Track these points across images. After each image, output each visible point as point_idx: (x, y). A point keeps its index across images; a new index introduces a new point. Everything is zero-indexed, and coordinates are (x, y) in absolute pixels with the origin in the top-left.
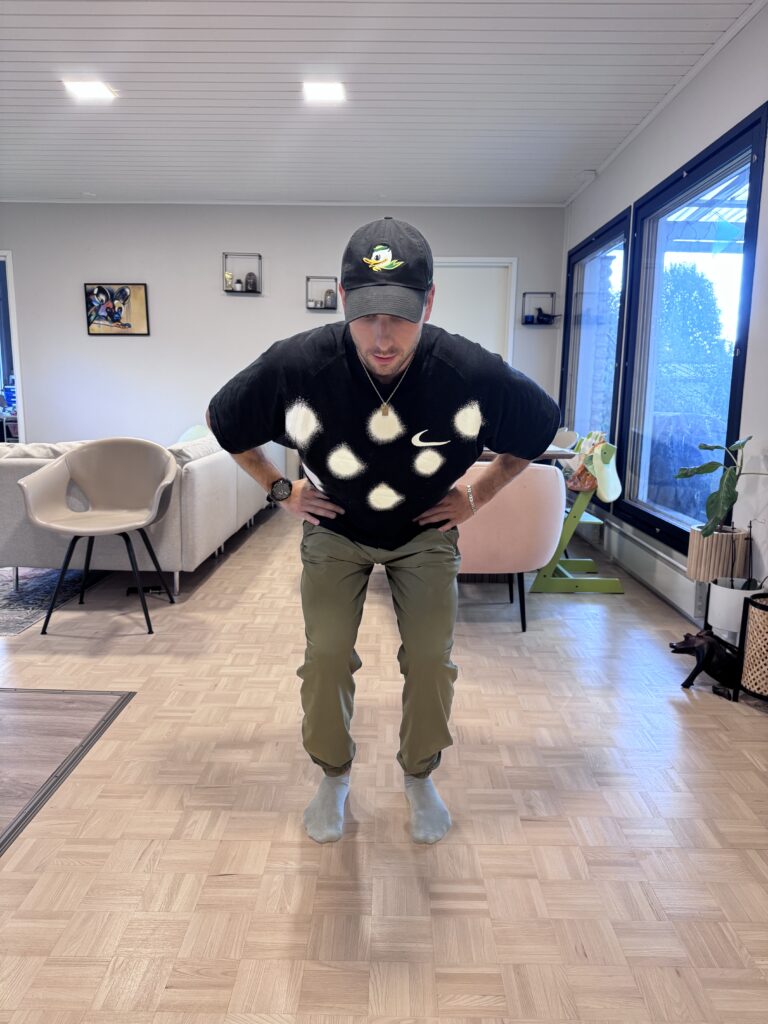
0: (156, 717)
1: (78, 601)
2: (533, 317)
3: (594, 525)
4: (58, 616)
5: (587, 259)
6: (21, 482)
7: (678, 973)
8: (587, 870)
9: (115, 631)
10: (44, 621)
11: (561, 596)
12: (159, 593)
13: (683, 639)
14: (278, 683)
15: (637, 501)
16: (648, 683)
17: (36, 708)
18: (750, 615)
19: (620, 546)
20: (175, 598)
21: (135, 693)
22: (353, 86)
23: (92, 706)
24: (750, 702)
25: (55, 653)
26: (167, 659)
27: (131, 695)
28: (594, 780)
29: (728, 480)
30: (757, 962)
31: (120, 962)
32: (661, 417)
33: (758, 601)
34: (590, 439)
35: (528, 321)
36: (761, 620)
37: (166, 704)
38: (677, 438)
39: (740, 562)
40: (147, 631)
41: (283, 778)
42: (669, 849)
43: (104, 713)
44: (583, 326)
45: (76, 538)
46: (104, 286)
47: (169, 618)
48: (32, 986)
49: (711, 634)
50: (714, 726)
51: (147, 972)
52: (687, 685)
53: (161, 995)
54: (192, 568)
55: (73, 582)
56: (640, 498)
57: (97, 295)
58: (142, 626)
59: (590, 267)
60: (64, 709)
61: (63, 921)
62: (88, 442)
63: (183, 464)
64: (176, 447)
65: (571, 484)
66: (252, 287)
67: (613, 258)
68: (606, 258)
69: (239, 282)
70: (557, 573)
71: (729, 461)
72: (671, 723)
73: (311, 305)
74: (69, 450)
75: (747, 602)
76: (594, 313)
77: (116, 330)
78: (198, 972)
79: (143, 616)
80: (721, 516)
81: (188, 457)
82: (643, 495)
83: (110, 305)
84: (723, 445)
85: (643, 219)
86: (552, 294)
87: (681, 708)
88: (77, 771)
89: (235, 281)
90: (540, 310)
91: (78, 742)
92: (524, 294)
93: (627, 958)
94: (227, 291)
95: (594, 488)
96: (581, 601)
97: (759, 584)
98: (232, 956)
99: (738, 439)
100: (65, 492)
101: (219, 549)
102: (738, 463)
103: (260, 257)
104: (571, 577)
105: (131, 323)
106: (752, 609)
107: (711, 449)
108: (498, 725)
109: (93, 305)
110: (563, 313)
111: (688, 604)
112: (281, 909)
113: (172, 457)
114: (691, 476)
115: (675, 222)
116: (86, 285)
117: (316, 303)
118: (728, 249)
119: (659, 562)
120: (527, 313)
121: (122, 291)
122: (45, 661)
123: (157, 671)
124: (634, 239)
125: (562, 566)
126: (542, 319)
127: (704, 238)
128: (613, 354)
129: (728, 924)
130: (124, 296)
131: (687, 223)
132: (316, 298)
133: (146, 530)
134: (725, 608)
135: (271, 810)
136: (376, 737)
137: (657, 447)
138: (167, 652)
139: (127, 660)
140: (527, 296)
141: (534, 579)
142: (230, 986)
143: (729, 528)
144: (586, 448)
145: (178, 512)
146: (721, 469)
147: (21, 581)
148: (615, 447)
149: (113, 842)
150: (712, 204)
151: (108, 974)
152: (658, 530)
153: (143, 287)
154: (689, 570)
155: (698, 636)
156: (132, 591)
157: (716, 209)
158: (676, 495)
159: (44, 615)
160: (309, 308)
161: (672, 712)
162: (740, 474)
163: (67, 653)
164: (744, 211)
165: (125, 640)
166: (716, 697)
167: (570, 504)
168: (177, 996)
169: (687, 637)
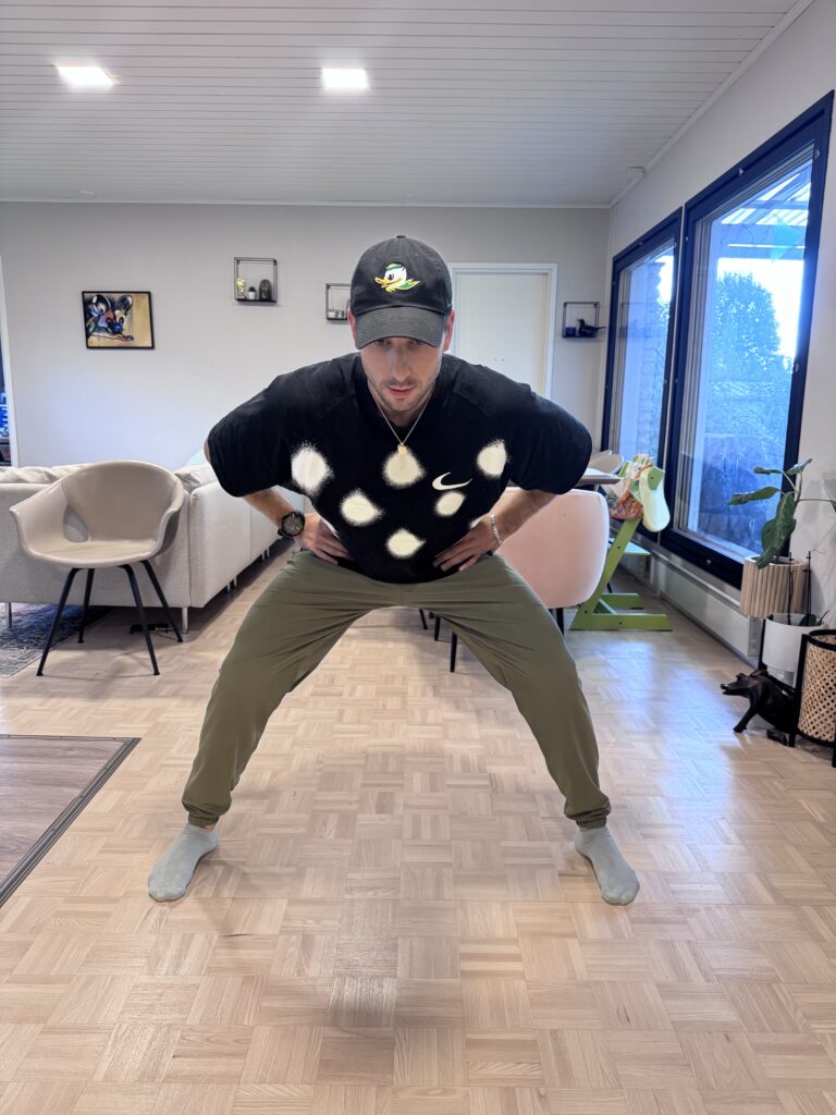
0: (163, 766)
1: (77, 638)
2: (574, 329)
3: (640, 557)
4: (55, 656)
5: (633, 266)
6: (14, 509)
7: (728, 1038)
8: (630, 929)
9: (118, 672)
10: (39, 662)
11: (605, 634)
12: (166, 631)
13: (735, 680)
14: (296, 727)
15: (686, 530)
16: (696, 726)
17: (30, 756)
18: (808, 653)
19: (668, 579)
20: (184, 637)
21: (139, 739)
22: (377, 73)
23: (92, 754)
24: (808, 747)
25: (52, 695)
26: (174, 703)
27: (135, 741)
28: (638, 832)
29: (786, 506)
30: (813, 1026)
31: (123, 1031)
32: (715, 439)
33: (817, 638)
34: (636, 464)
35: (569, 334)
36: (820, 658)
37: (173, 751)
38: (730, 462)
39: (799, 596)
40: (153, 672)
41: (302, 830)
42: (718, 906)
43: (106, 761)
44: (629, 339)
45: (75, 571)
46: (104, 295)
47: (177, 657)
48: (27, 1056)
49: (765, 674)
50: (769, 773)
51: (153, 1039)
52: (739, 729)
53: (169, 1065)
54: (202, 605)
55: (72, 619)
56: (690, 527)
57: (96, 304)
58: (146, 666)
59: (637, 275)
60: (62, 757)
61: (61, 986)
62: (87, 465)
63: (191, 489)
64: (183, 471)
65: (615, 512)
66: (266, 296)
67: (663, 264)
68: (654, 264)
69: (252, 289)
70: (600, 608)
71: (787, 487)
72: (722, 770)
73: (332, 315)
74: (66, 475)
75: (805, 639)
76: (641, 325)
77: (117, 342)
78: (208, 1040)
79: (148, 656)
80: (778, 546)
81: (197, 482)
82: (693, 524)
83: (112, 317)
84: (781, 468)
85: (694, 222)
86: (596, 305)
87: (734, 754)
88: (76, 824)
89: (248, 288)
90: (582, 322)
91: (77, 792)
92: (565, 304)
93: (673, 1022)
95: (640, 516)
96: (625, 639)
97: (818, 620)
98: (246, 1023)
99: (796, 463)
100: (61, 519)
101: (232, 583)
102: (797, 488)
103: (275, 262)
104: (614, 613)
105: (135, 336)
106: (811, 647)
107: (768, 473)
108: (534, 772)
109: (92, 316)
110: (607, 326)
111: (741, 641)
112: (299, 972)
113: (179, 482)
114: (745, 502)
115: (729, 225)
116: (83, 293)
117: (337, 313)
118: (787, 256)
119: (709, 596)
120: (567, 325)
121: (124, 300)
122: (41, 705)
123: (163, 715)
124: (685, 243)
125: (606, 602)
126: (584, 332)
127: (761, 243)
128: (662, 370)
129: (782, 986)
130: (125, 305)
131: (743, 226)
132: (337, 308)
133: (150, 561)
134: (781, 645)
135: (288, 866)
136: (402, 786)
137: (708, 472)
138: (175, 695)
139: (130, 704)
140: (568, 306)
141: (574, 615)
142: (243, 1054)
143: (786, 559)
144: (631, 472)
145: (186, 543)
146: (778, 494)
147: (14, 618)
148: (664, 471)
149: (115, 900)
150: (769, 205)
151: (110, 1042)
152: (709, 562)
153: (147, 296)
154: (743, 605)
155: (751, 676)
156: (136, 629)
157: (775, 211)
158: (729, 524)
159: (40, 654)
160: (329, 319)
161: (724, 758)
162: (798, 501)
163: (64, 695)
164: (806, 213)
165: (128, 682)
166: (771, 742)
167: (613, 533)
168: (186, 1065)
169: (740, 677)
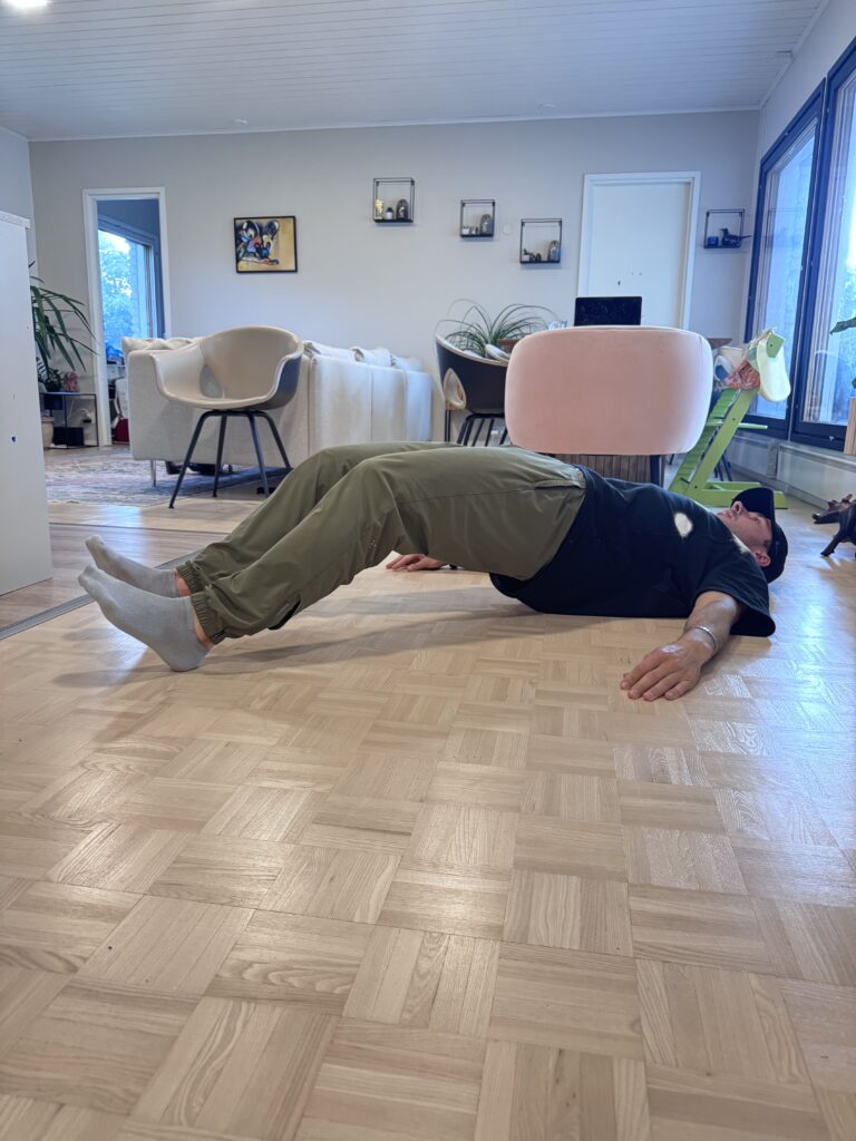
2: (717, 239)
4: (184, 500)
5: (779, 163)
6: (153, 354)
13: (827, 508)
35: (711, 244)
44: (774, 249)
45: (206, 413)
46: (253, 221)
52: (826, 553)
57: (246, 230)
63: (310, 353)
65: (731, 381)
66: (402, 216)
69: (390, 210)
73: (466, 232)
74: (204, 338)
77: (264, 266)
81: (318, 352)
83: (259, 241)
85: (836, 90)
86: (742, 213)
89: (386, 208)
90: (725, 231)
92: (708, 214)
94: (377, 221)
95: (757, 385)
100: (199, 377)
103: (413, 182)
105: (280, 260)
109: (242, 241)
110: (753, 234)
113: (302, 346)
116: (235, 219)
117: (471, 229)
120: (709, 235)
121: (271, 225)
126: (728, 242)
130: (272, 230)
132: (470, 225)
140: (712, 215)
145: (306, 405)
152: (832, 438)
153: (292, 220)
160: (463, 236)
169: (832, 504)
